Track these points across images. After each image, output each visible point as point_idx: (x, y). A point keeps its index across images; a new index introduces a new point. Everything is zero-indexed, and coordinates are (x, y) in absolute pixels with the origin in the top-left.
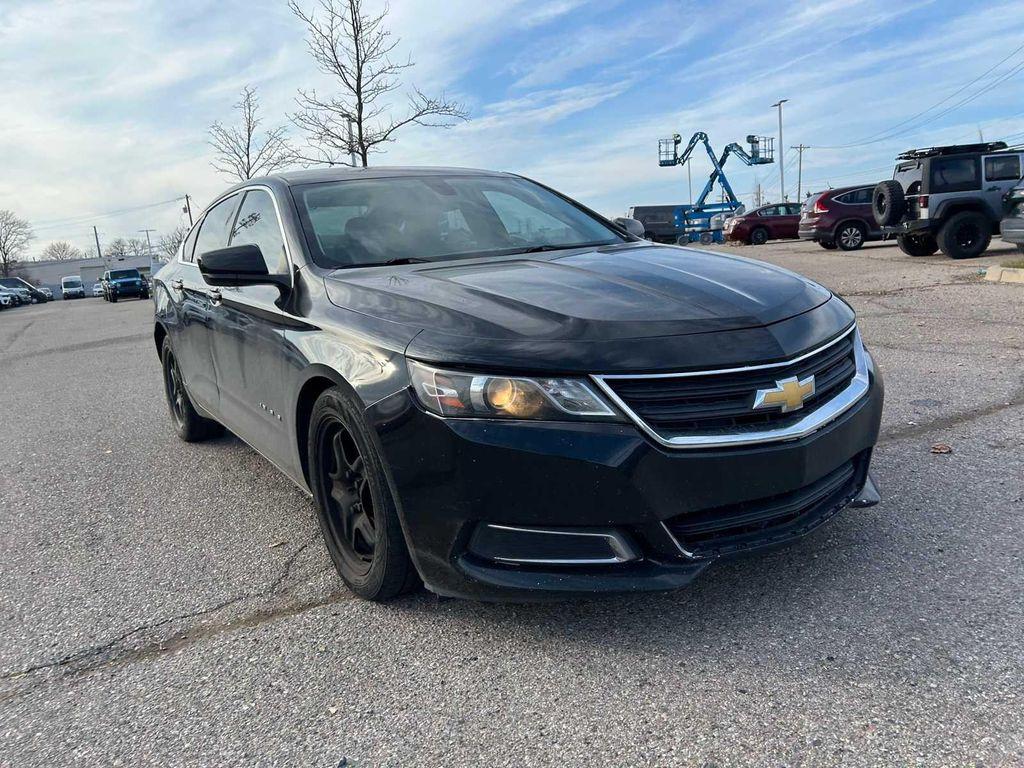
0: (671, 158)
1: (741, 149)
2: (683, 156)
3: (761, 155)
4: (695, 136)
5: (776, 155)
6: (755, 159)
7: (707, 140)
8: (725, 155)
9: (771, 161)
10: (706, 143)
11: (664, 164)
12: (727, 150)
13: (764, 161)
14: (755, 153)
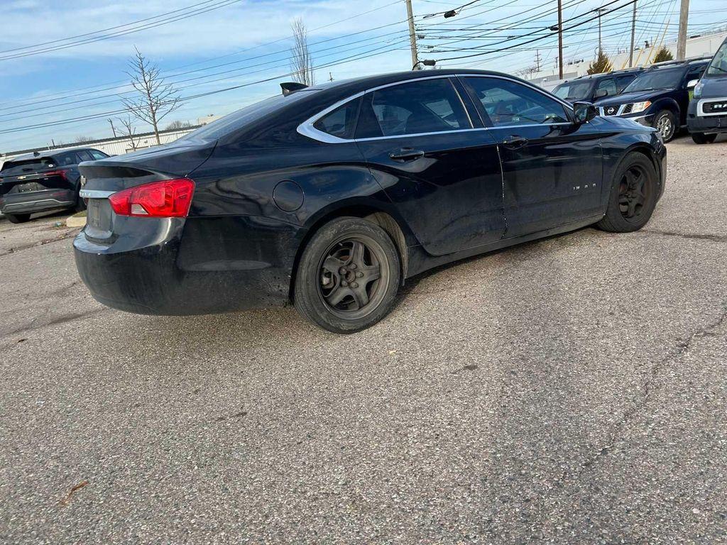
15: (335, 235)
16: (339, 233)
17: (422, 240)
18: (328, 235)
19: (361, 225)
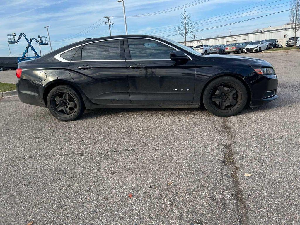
0: (13, 41)
1: (36, 39)
2: (17, 40)
3: (44, 42)
4: (21, 34)
5: (49, 43)
6: (41, 43)
7: (25, 36)
8: (31, 41)
9: (47, 44)
10: (25, 37)
11: (11, 43)
12: (31, 40)
13: (45, 44)
14: (42, 41)
15: (56, 90)
16: (57, 89)
17: (89, 98)
18: (54, 89)
19: (65, 88)
